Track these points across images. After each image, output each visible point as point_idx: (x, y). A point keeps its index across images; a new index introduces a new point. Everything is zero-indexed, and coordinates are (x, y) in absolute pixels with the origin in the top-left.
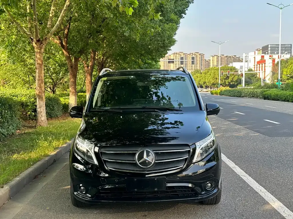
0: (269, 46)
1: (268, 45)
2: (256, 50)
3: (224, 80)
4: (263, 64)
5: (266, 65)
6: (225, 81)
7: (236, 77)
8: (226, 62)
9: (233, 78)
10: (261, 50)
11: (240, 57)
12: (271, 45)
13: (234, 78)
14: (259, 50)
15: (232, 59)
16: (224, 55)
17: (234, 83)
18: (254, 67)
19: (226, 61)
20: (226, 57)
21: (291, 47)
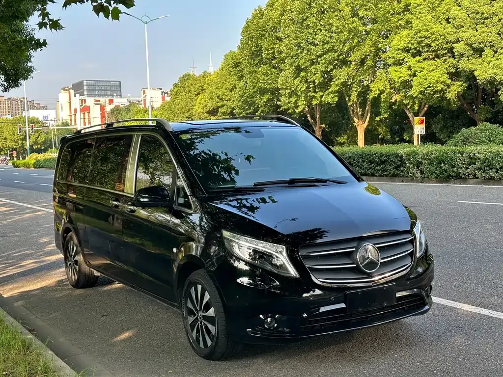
0: (85, 83)
1: (82, 82)
2: (62, 89)
3: (20, 143)
4: (87, 114)
5: (92, 115)
6: (22, 143)
7: (43, 135)
8: (9, 109)
9: (38, 137)
10: (71, 89)
11: (33, 101)
12: (87, 81)
13: (40, 137)
14: (68, 89)
15: (19, 104)
16: (3, 96)
17: (39, 146)
18: (69, 118)
19: (8, 107)
20: (7, 100)
21: (120, 86)
